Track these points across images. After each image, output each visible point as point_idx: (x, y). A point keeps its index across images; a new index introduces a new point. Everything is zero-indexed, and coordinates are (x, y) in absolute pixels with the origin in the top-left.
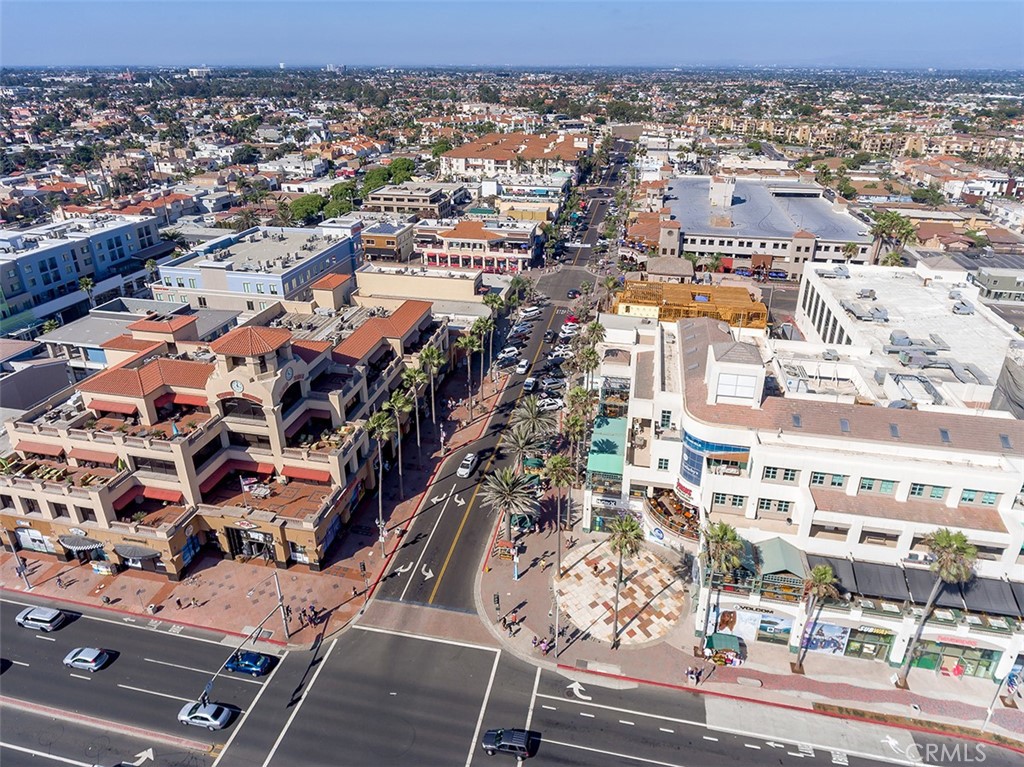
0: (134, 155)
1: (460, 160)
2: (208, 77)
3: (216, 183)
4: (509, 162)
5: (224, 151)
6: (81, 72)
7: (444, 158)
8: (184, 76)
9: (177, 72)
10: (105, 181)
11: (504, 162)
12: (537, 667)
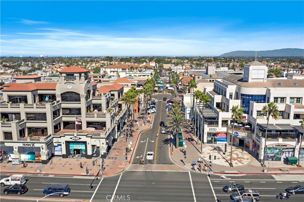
1: (108, 69)
4: (127, 69)
7: (101, 69)
12: (206, 174)
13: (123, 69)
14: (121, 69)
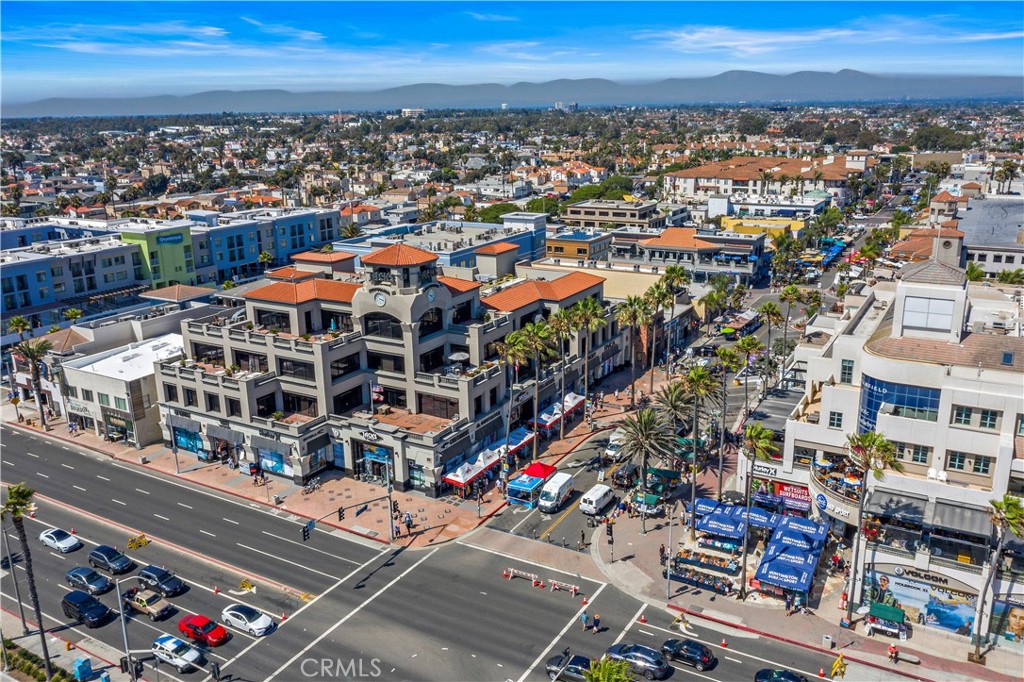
0: (331, 177)
1: (688, 180)
2: (421, 117)
3: (406, 199)
4: (751, 183)
5: (421, 174)
6: (295, 116)
7: (668, 178)
8: (395, 117)
9: (389, 113)
10: (300, 195)
11: (745, 183)
12: (643, 603)
13: (735, 182)
14: (730, 182)
